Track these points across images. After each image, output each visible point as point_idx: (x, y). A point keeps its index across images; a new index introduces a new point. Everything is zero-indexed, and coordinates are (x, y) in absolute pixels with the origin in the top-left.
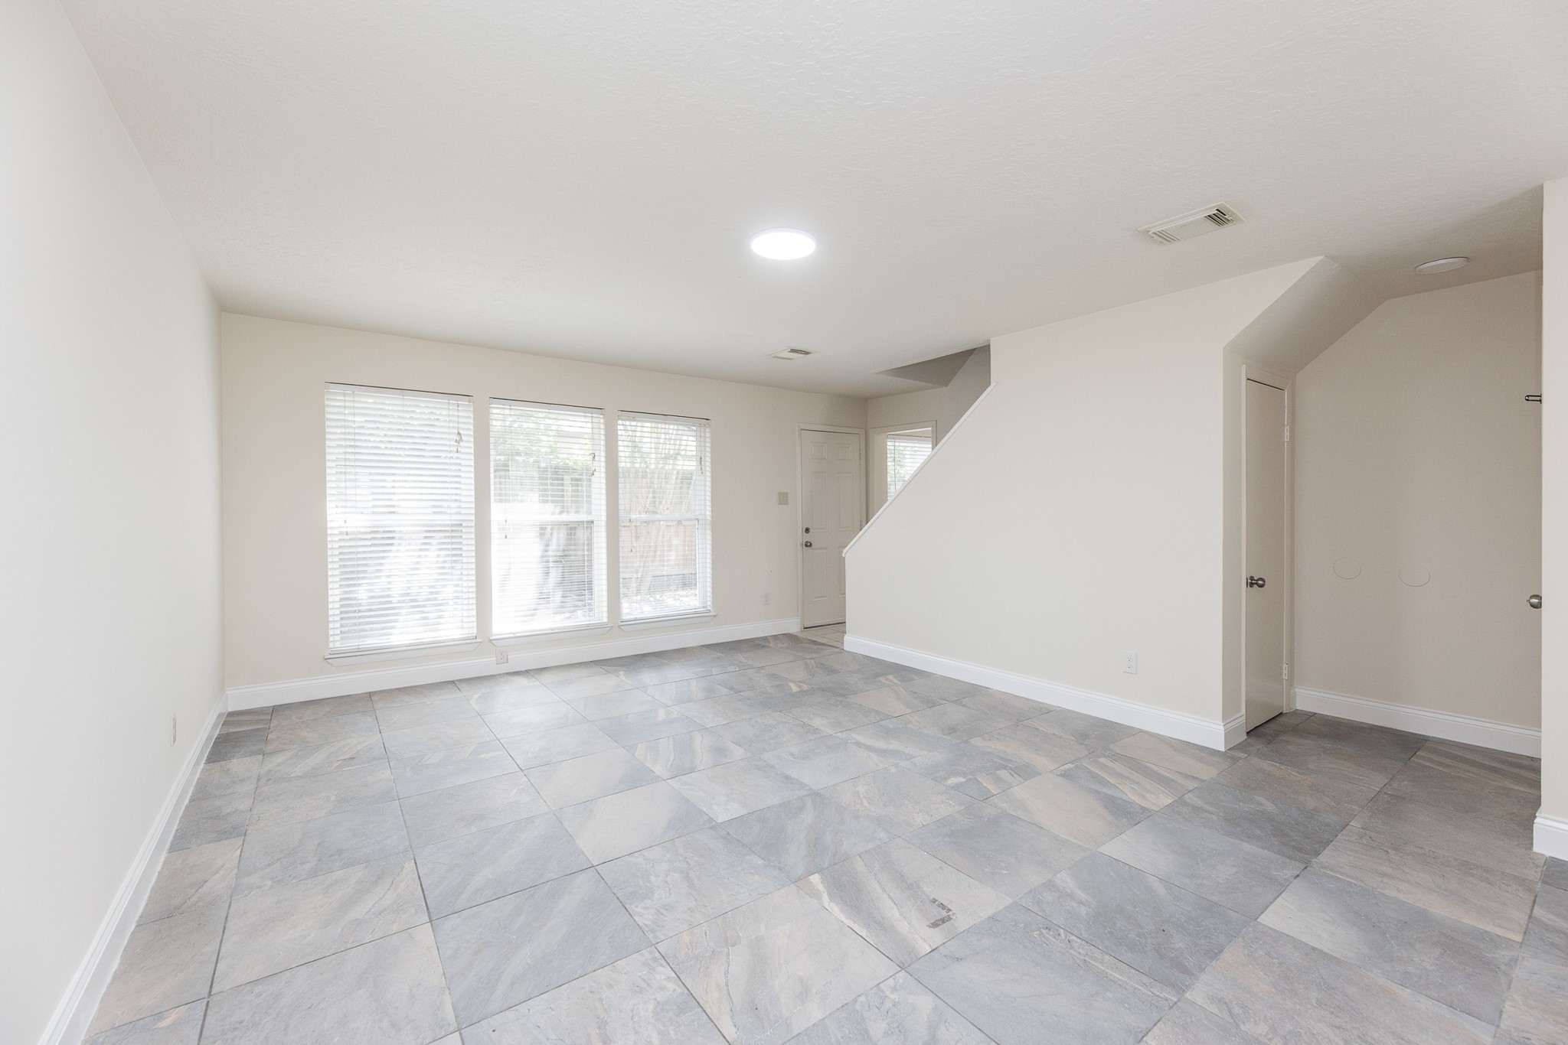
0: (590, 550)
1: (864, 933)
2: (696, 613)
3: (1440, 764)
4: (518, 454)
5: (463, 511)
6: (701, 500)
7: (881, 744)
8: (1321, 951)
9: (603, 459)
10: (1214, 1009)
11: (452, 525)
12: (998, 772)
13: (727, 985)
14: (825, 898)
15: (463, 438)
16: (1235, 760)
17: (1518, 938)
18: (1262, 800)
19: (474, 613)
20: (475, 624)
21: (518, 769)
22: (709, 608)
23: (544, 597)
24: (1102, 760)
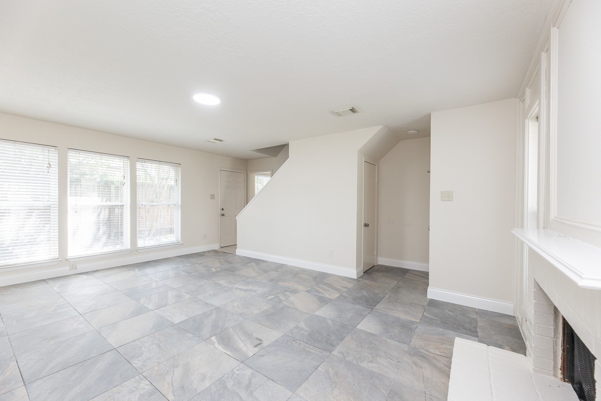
0: (122, 218)
1: (229, 354)
2: (173, 243)
3: (411, 277)
4: (87, 175)
5: (51, 200)
6: (177, 197)
7: (246, 288)
8: (371, 333)
9: (129, 178)
10: (339, 356)
11: (44, 207)
12: (286, 293)
13: (172, 382)
14: (216, 344)
15: (52, 166)
16: (359, 281)
17: (419, 321)
18: (364, 292)
19: (57, 247)
20: (58, 253)
21: (79, 314)
22: (179, 241)
23: (96, 239)
24: (320, 285)
